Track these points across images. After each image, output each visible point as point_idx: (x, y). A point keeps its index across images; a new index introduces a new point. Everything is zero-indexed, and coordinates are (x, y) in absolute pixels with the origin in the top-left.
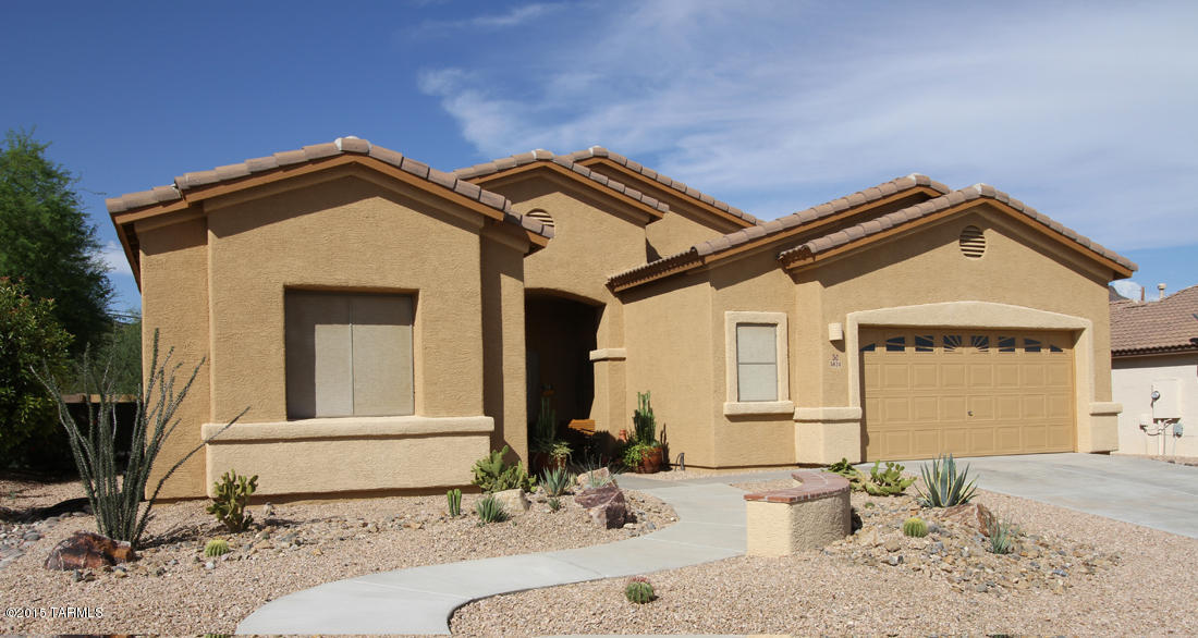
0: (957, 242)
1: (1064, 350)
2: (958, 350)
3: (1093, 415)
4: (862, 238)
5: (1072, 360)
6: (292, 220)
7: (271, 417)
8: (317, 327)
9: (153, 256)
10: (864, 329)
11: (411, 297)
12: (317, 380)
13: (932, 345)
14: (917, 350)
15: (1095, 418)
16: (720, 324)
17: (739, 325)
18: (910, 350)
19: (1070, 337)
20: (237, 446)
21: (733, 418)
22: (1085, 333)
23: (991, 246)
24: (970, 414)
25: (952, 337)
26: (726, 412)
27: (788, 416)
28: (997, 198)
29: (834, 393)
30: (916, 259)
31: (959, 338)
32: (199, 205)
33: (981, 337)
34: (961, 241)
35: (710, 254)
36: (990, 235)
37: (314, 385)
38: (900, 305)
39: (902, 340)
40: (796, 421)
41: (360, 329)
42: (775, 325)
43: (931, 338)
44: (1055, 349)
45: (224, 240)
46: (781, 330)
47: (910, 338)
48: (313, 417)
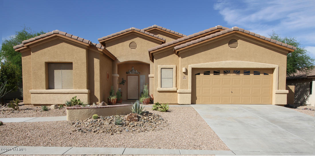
0: (228, 44)
1: (269, 74)
2: (228, 74)
3: (276, 94)
4: (191, 45)
5: (272, 77)
6: (46, 48)
7: (43, 88)
8: (55, 70)
9: (24, 57)
10: (193, 69)
11: (71, 64)
12: (55, 82)
13: (219, 73)
14: (214, 74)
15: (277, 94)
16: (157, 69)
17: (161, 69)
18: (212, 75)
19: (272, 70)
20: (36, 94)
21: (160, 92)
22: (275, 69)
23: (240, 45)
24: (232, 92)
25: (226, 71)
26: (157, 90)
27: (176, 92)
28: (239, 30)
29: (184, 86)
30: (213, 49)
31: (229, 71)
32: (27, 46)
33: (237, 71)
34: (229, 44)
35: (151, 51)
36: (239, 41)
37: (54, 82)
38: (206, 62)
39: (209, 72)
40: (178, 93)
41: (63, 71)
42: (173, 68)
43: (219, 71)
44: (265, 74)
45: (33, 53)
46: (174, 69)
47: (212, 71)
48: (54, 89)
